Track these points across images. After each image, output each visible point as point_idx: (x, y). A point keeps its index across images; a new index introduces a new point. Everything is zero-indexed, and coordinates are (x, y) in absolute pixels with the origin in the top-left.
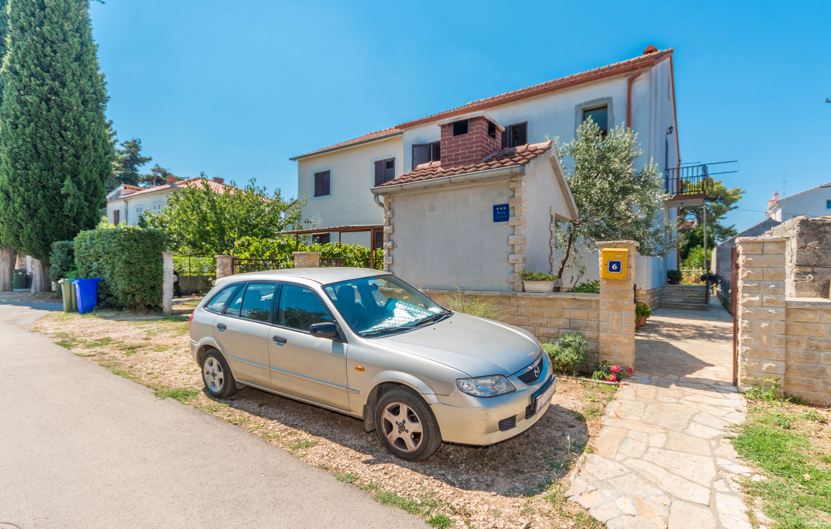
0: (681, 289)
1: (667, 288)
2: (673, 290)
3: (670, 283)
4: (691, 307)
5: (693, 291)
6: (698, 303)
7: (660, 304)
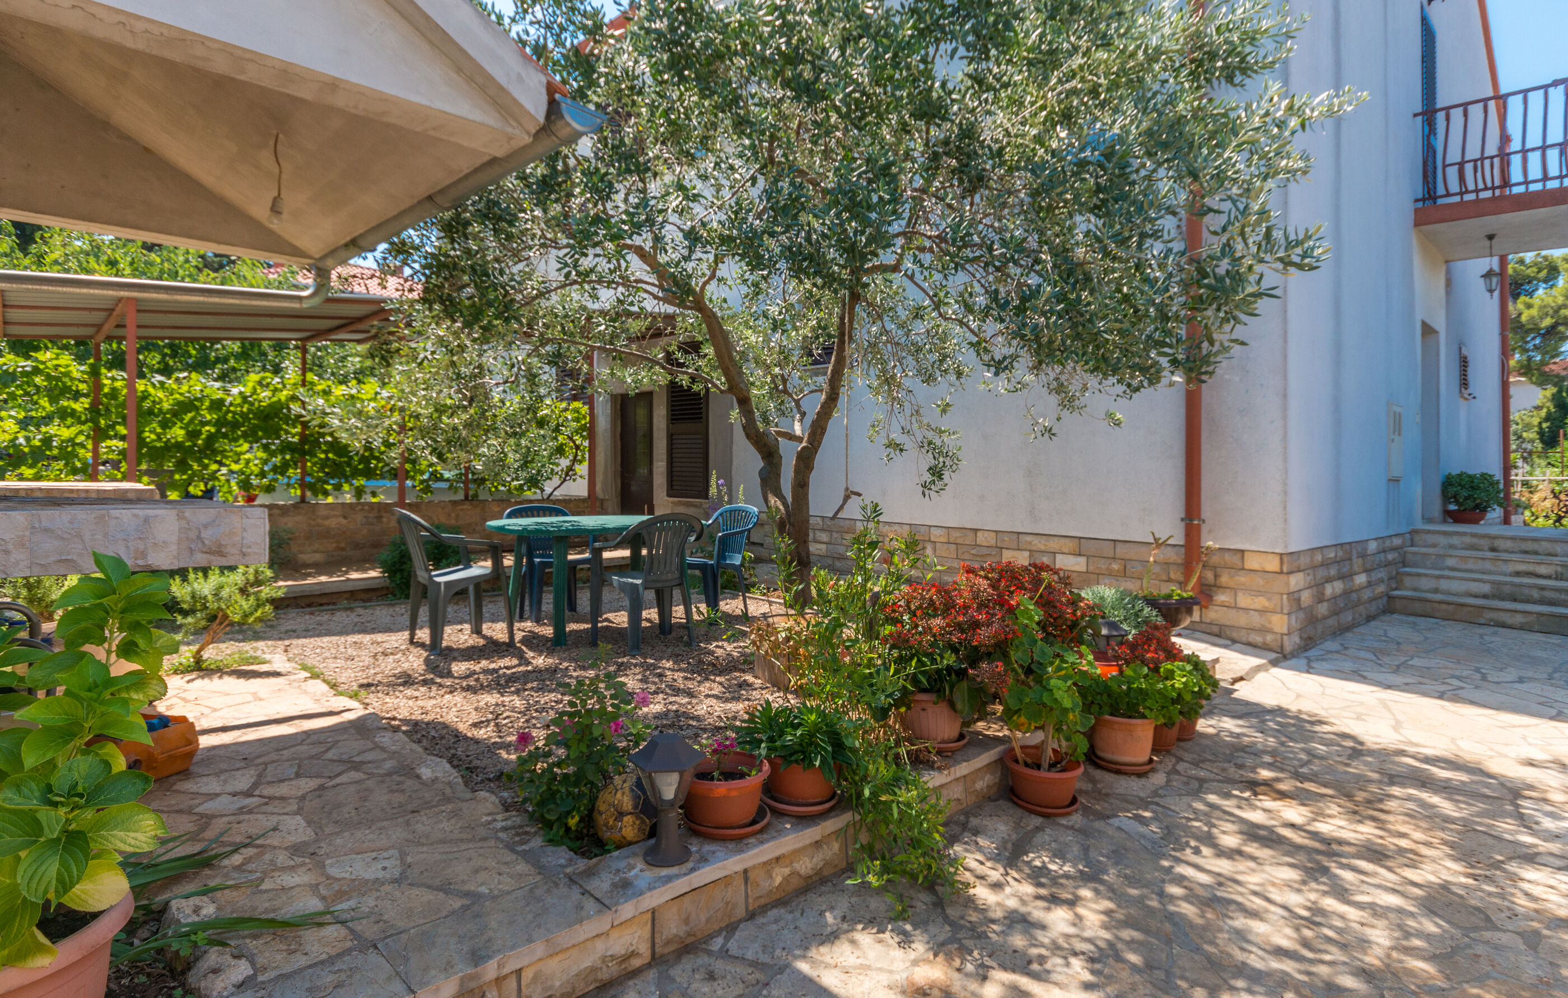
0: (1484, 543)
1: (1431, 539)
2: (1451, 547)
3: (1456, 517)
4: (1519, 619)
5: (1536, 553)
6: (1552, 603)
7: (1390, 598)
